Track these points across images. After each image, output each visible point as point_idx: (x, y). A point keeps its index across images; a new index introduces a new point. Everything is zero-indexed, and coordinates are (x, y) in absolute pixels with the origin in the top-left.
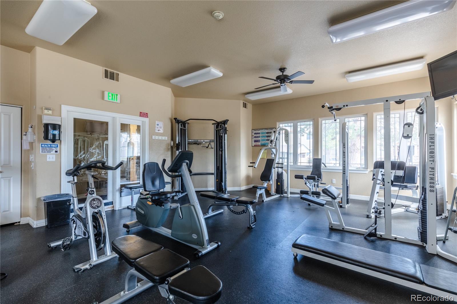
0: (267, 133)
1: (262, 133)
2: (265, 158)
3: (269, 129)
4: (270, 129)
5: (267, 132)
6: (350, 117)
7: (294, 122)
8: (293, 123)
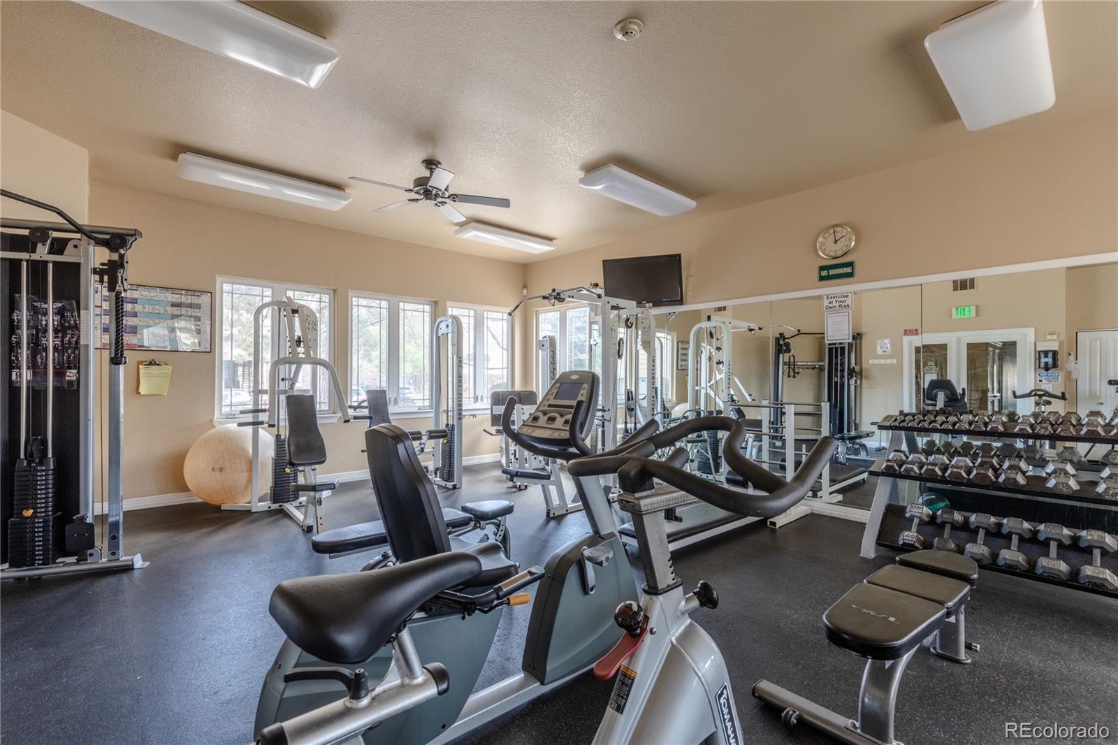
0: (174, 305)
1: (150, 301)
2: (166, 394)
3: (184, 292)
4: (189, 293)
5: (174, 300)
6: (406, 300)
7: (275, 285)
8: (273, 288)
